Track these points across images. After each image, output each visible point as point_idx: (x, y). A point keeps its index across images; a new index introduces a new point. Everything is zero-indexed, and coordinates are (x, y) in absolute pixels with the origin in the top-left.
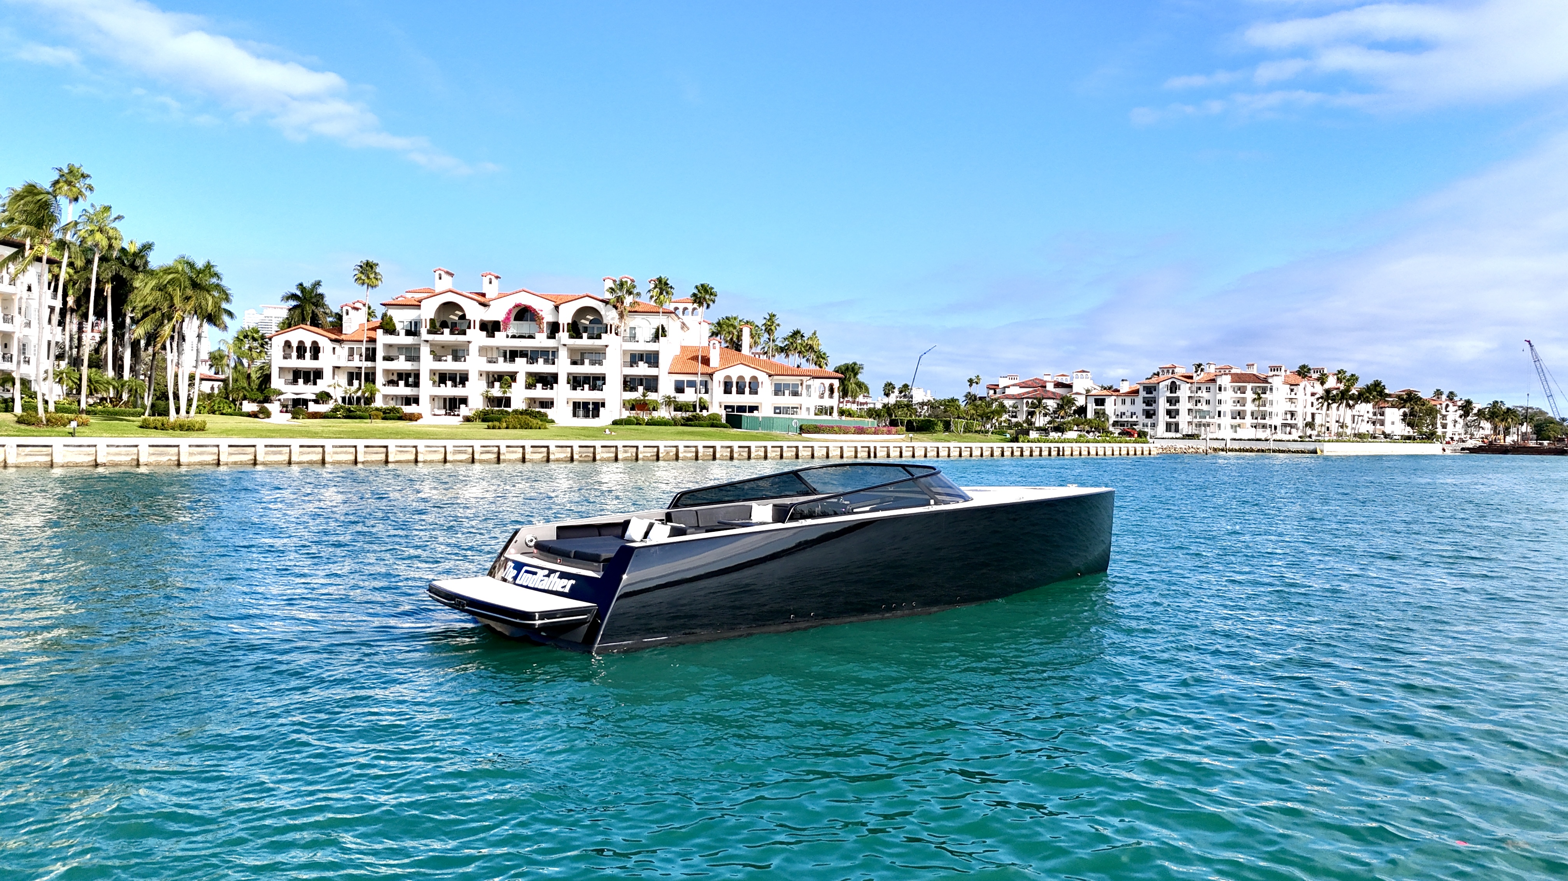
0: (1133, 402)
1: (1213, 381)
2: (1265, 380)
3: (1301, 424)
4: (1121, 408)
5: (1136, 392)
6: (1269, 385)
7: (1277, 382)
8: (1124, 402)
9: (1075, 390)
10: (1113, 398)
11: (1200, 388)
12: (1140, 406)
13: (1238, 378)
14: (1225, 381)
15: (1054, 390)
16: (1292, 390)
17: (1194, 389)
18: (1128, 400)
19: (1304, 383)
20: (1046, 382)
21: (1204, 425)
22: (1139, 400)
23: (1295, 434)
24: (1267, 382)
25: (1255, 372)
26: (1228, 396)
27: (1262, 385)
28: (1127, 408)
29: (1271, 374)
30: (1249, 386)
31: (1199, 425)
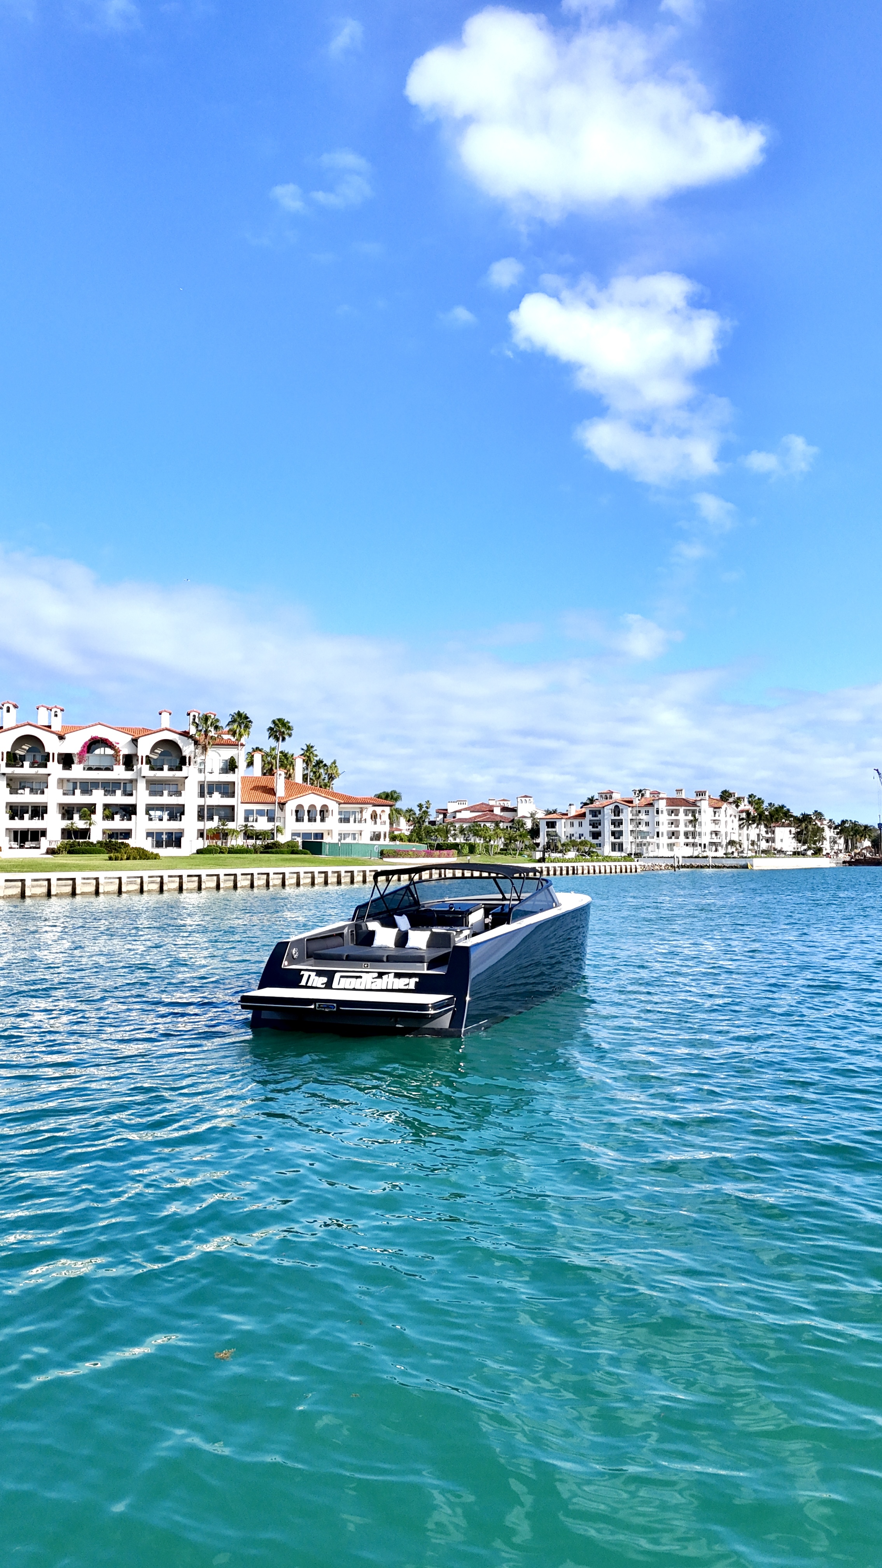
0: (581, 824)
1: (651, 805)
2: (694, 804)
3: (724, 843)
4: (570, 830)
5: (583, 815)
6: (698, 809)
7: (704, 805)
8: (572, 825)
9: (519, 815)
10: (563, 821)
11: (639, 812)
12: (587, 829)
13: (671, 802)
14: (662, 805)
15: (502, 814)
16: (715, 813)
17: (634, 812)
18: (576, 822)
19: (725, 805)
20: (493, 806)
21: (645, 845)
22: (586, 822)
23: (721, 853)
24: (696, 806)
25: (684, 797)
26: (664, 818)
27: (692, 807)
28: (576, 830)
29: (699, 798)
30: (682, 809)
31: (640, 845)
